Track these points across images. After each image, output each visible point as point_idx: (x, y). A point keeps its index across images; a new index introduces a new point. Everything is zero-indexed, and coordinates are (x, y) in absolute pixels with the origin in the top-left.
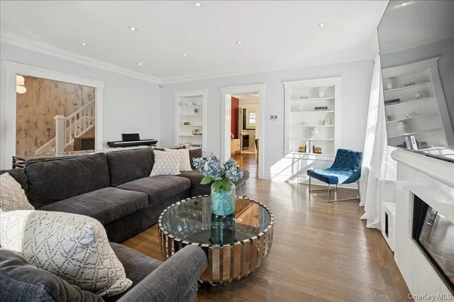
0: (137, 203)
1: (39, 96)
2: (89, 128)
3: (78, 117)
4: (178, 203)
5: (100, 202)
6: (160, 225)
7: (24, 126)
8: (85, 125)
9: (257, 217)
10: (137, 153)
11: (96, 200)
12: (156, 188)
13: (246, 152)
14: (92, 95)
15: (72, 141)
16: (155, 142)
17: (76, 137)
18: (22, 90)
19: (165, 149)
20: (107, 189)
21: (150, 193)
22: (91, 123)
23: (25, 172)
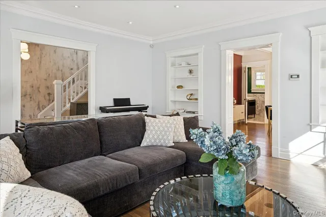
0: (127, 177)
1: (41, 62)
2: (83, 93)
3: (74, 82)
4: (172, 182)
5: (90, 172)
6: (152, 208)
7: (29, 90)
8: (80, 89)
9: (269, 205)
10: (129, 120)
11: (87, 169)
12: (148, 161)
13: (251, 121)
14: (86, 59)
15: (68, 106)
16: (146, 108)
17: (71, 101)
18: (26, 57)
19: (157, 116)
20: (97, 157)
21: (140, 166)
22: (85, 88)
23: (24, 137)
